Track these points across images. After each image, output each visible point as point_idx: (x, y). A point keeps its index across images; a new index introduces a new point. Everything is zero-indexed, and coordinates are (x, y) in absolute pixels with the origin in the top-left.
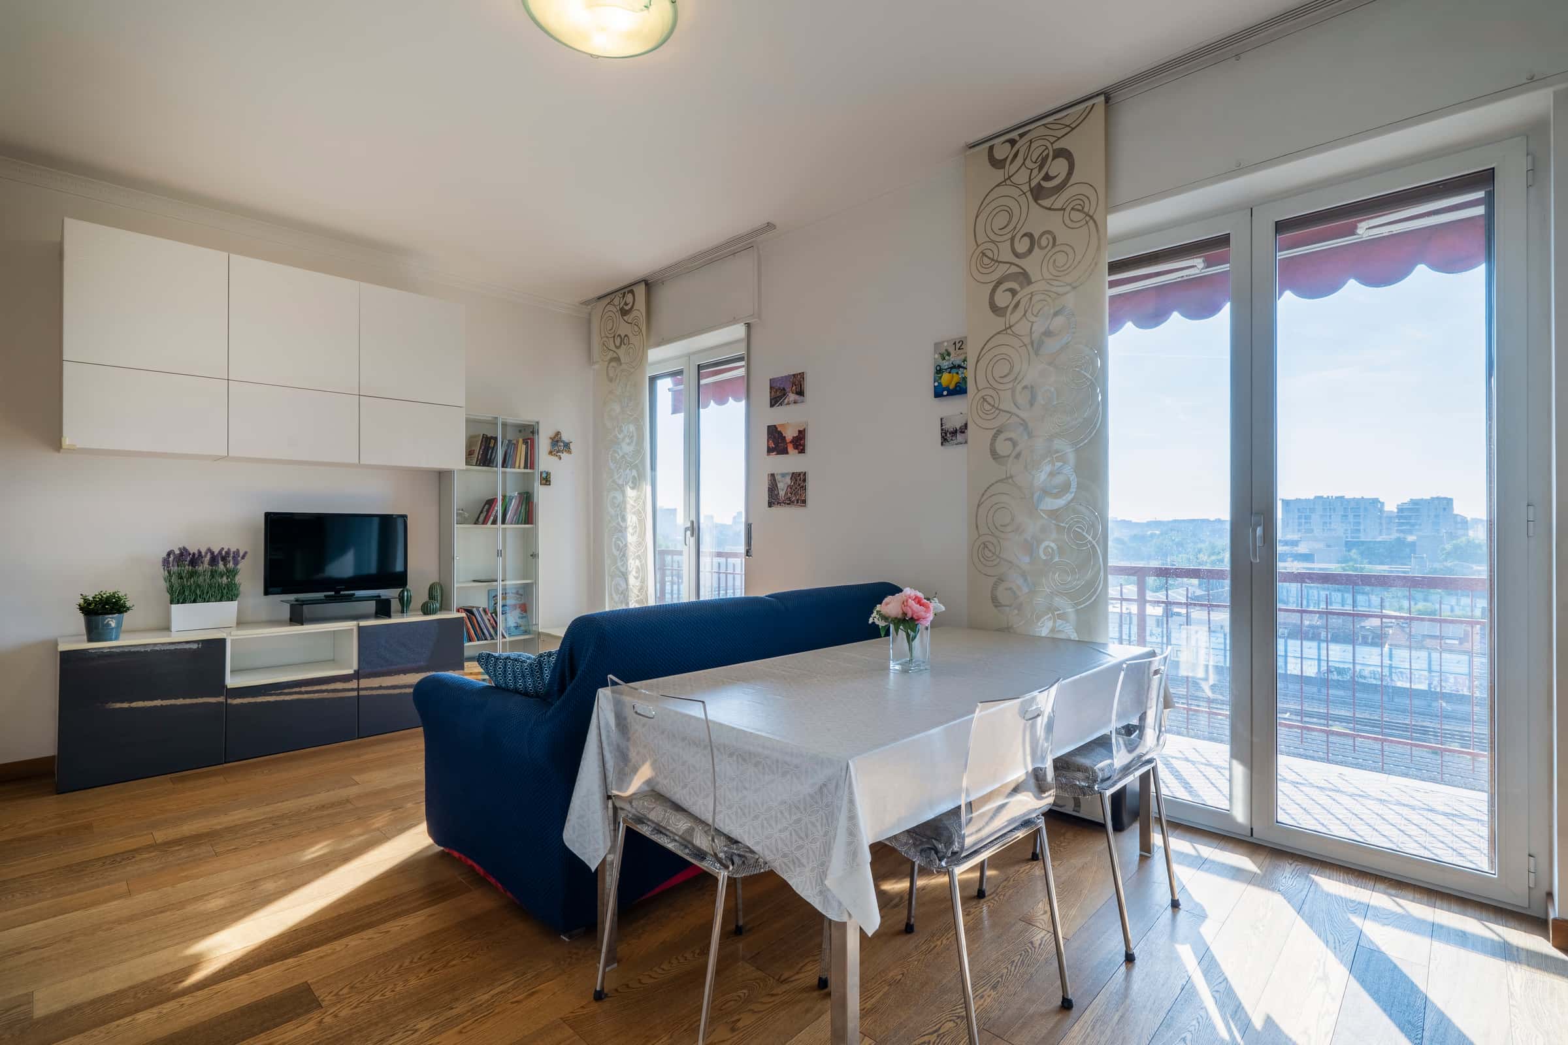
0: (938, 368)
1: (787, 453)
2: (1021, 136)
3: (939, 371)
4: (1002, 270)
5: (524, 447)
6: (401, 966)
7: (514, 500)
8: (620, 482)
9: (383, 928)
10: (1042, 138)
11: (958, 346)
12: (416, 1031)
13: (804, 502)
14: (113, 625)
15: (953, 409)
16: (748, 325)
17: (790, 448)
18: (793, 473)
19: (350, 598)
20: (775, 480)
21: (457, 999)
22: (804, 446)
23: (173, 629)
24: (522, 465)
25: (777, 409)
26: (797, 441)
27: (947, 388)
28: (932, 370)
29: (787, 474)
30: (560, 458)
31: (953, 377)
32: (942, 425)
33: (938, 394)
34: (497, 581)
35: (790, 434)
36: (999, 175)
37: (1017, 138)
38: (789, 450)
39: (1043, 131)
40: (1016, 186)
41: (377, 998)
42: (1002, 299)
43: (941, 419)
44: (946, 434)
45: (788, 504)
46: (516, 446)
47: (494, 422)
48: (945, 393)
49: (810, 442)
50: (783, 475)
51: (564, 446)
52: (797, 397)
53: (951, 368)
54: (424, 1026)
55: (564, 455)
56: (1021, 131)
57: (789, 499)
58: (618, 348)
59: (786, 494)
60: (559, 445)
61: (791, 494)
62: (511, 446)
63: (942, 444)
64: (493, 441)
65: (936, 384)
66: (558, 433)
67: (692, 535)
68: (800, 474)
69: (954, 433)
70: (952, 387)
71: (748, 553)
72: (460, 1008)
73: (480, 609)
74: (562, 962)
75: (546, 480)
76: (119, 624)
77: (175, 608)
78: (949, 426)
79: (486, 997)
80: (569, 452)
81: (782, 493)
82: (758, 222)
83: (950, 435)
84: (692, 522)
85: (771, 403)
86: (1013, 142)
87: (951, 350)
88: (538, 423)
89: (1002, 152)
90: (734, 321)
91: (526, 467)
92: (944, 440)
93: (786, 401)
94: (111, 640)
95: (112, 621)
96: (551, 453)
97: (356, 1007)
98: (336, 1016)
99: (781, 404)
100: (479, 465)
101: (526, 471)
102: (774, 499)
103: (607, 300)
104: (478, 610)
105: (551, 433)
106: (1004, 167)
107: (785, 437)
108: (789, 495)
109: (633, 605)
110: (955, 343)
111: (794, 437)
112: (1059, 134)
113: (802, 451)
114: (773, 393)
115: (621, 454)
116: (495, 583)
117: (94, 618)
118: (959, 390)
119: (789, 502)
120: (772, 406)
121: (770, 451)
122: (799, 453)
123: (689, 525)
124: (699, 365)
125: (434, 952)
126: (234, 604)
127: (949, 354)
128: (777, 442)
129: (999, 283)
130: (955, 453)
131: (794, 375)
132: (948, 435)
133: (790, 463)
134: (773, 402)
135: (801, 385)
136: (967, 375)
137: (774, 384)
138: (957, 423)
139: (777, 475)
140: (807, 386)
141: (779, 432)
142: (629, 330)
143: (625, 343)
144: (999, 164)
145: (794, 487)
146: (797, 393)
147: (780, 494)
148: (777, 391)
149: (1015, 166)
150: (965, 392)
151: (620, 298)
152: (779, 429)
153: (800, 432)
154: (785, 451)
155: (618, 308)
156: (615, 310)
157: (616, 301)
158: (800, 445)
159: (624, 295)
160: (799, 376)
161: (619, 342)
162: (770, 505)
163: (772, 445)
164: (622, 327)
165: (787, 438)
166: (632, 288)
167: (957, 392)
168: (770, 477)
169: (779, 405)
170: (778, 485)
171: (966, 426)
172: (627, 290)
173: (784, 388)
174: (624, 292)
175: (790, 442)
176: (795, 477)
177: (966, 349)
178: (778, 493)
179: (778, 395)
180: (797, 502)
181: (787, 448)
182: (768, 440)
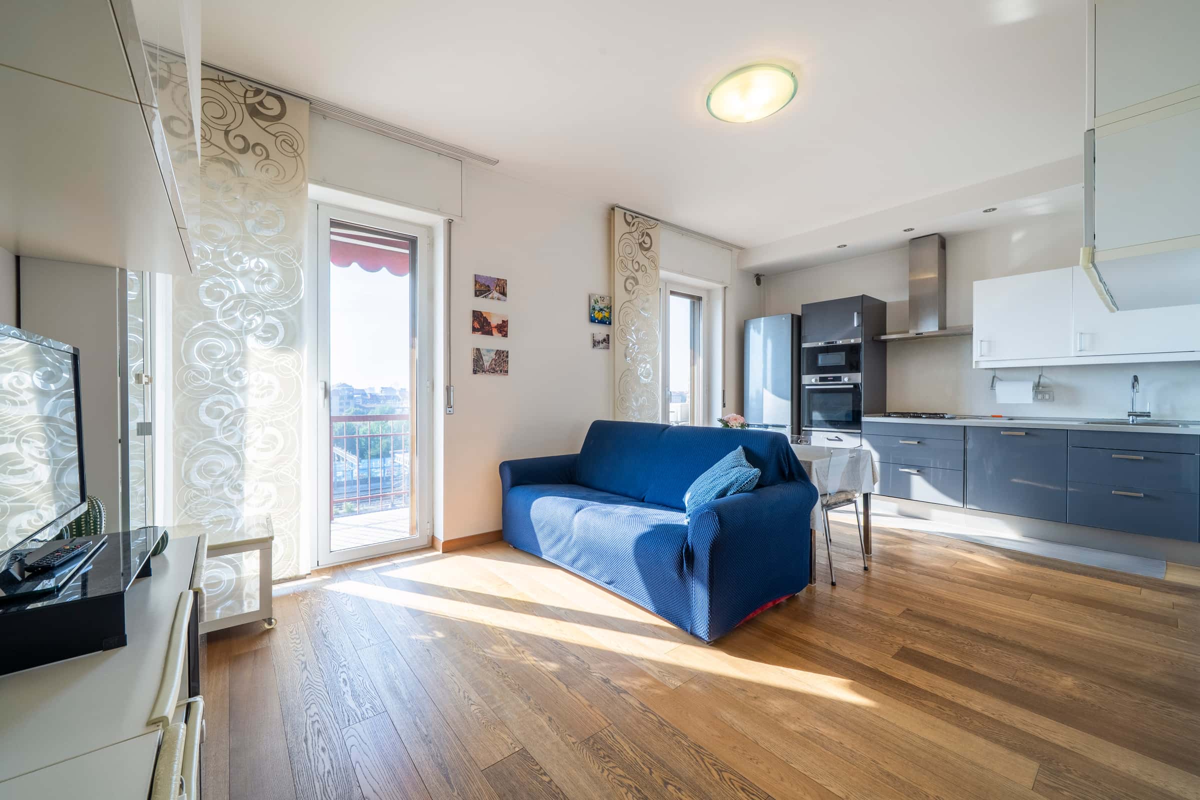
0: (594, 307)
1: (492, 334)
2: (636, 217)
4: (628, 273)
10: (642, 223)
11: (602, 299)
13: (507, 372)
15: (600, 331)
16: (450, 221)
17: (495, 331)
18: (498, 350)
20: (480, 353)
22: (507, 332)
25: (480, 299)
26: (501, 327)
27: (597, 319)
29: (492, 350)
31: (600, 315)
32: (594, 337)
33: (593, 320)
35: (495, 321)
36: (628, 229)
37: (634, 217)
38: (494, 333)
39: (642, 221)
40: (634, 238)
42: (629, 287)
43: (593, 335)
44: (595, 342)
45: (492, 372)
48: (597, 321)
49: (512, 330)
50: (488, 351)
52: (501, 296)
53: (600, 310)
56: (637, 215)
57: (494, 369)
59: (491, 365)
61: (495, 365)
63: (593, 348)
65: (593, 315)
68: (503, 352)
69: (599, 342)
70: (599, 319)
78: (597, 339)
81: (487, 364)
83: (595, 344)
85: (476, 293)
86: (633, 219)
87: (599, 300)
89: (629, 219)
90: (438, 211)
92: (594, 346)
93: (490, 296)
99: (485, 297)
102: (478, 367)
106: (630, 226)
107: (490, 323)
108: (493, 366)
110: (601, 297)
111: (498, 324)
112: (649, 227)
113: (505, 335)
114: (477, 286)
118: (606, 321)
120: (476, 295)
121: (475, 330)
122: (503, 336)
127: (597, 302)
128: (481, 324)
129: (627, 279)
130: (600, 353)
131: (498, 279)
133: (494, 342)
134: (478, 293)
135: (504, 288)
136: (607, 315)
137: (479, 280)
138: (600, 337)
139: (483, 350)
140: (509, 290)
141: (485, 318)
142: (268, 141)
143: (254, 152)
144: (628, 224)
145: (498, 361)
146: (501, 293)
147: (485, 364)
148: (481, 286)
149: (634, 229)
150: (605, 323)
151: (247, 91)
152: (484, 315)
153: (503, 321)
154: (490, 333)
155: (241, 100)
156: (232, 99)
157: (237, 88)
158: (504, 331)
159: (258, 92)
160: (502, 282)
161: (239, 144)
162: (475, 372)
163: (477, 326)
164: (252, 130)
165: (492, 324)
166: (279, 94)
167: (602, 322)
168: (475, 351)
169: (483, 297)
170: (484, 358)
171: (604, 340)
172: (266, 89)
173: (488, 286)
174: (259, 88)
175: (496, 327)
176: (499, 353)
177: (606, 302)
178: (483, 364)
179: (482, 289)
180: (501, 372)
181: (492, 331)
182: (473, 321)
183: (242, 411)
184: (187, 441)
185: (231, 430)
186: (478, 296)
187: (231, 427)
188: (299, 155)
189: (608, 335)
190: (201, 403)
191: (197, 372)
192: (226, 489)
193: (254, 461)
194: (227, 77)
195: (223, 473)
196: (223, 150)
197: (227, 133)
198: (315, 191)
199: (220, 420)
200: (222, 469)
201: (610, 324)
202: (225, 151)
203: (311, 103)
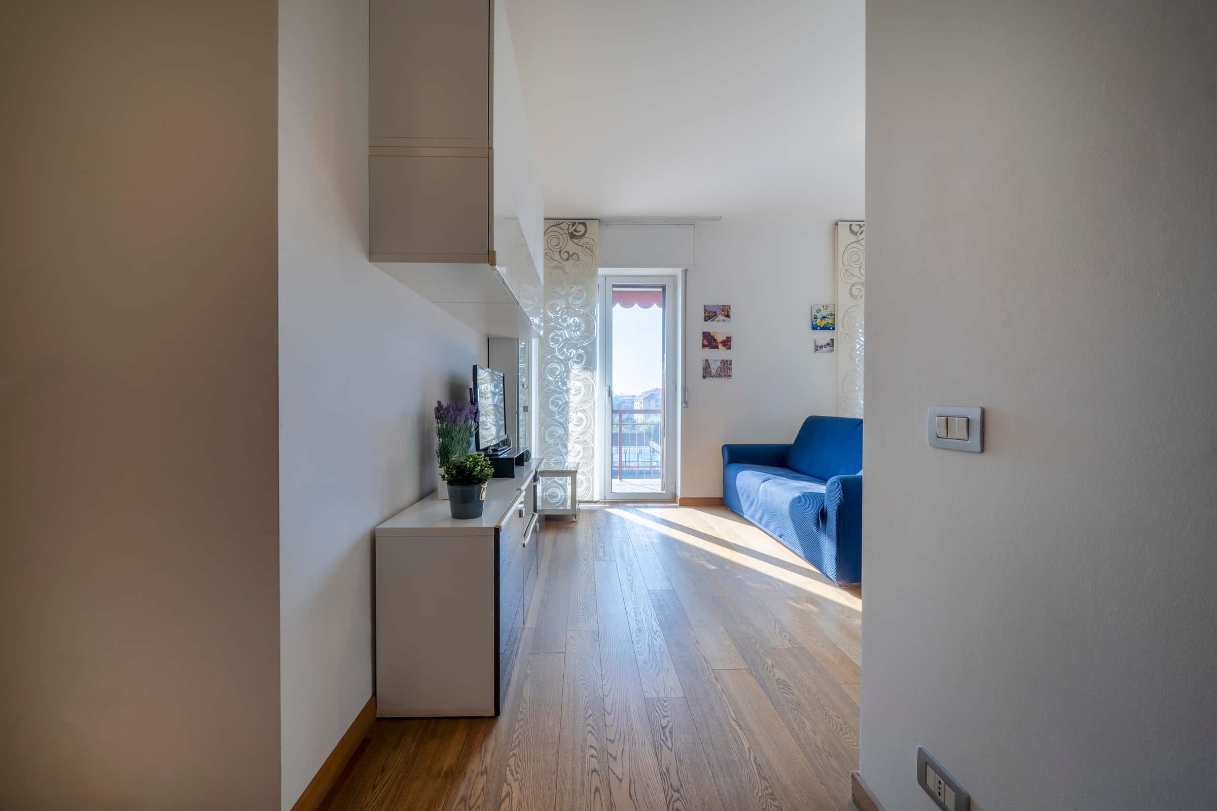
1: (718, 348)
3: (816, 318)
4: (854, 280)
13: (730, 376)
15: (824, 337)
16: (688, 270)
17: (720, 346)
18: (723, 360)
20: (708, 363)
22: (730, 345)
25: (709, 323)
26: (725, 342)
27: (820, 326)
29: (718, 360)
31: (823, 322)
32: (814, 343)
33: (814, 328)
35: (720, 338)
36: (854, 238)
37: (863, 225)
38: (719, 347)
40: (862, 246)
42: (855, 293)
43: (814, 340)
44: (818, 347)
45: (718, 377)
48: (819, 328)
49: (733, 343)
50: (715, 361)
52: (725, 318)
53: (822, 317)
59: (717, 371)
61: (721, 371)
63: (815, 352)
65: (813, 323)
68: (727, 361)
69: (822, 347)
70: (822, 326)
78: (819, 344)
81: (714, 371)
86: (861, 226)
87: (822, 309)
89: (855, 228)
90: (669, 265)
92: (816, 350)
93: (717, 319)
99: (713, 320)
102: (707, 373)
103: (554, 222)
106: (857, 235)
107: (716, 339)
108: (719, 372)
110: (824, 306)
111: (723, 340)
113: (729, 348)
114: (706, 313)
118: (829, 327)
119: (719, 375)
120: (705, 320)
121: (704, 346)
122: (727, 349)
127: (820, 311)
128: (710, 341)
129: (853, 285)
130: (822, 356)
131: (723, 306)
133: (721, 354)
134: (707, 318)
135: (728, 312)
136: (830, 321)
137: (708, 309)
138: (824, 343)
139: (710, 360)
140: (732, 313)
141: (712, 336)
142: (578, 250)
143: (572, 259)
144: (855, 233)
145: (723, 368)
146: (725, 316)
147: (712, 371)
148: (709, 313)
149: (861, 237)
150: (829, 329)
151: (569, 225)
152: (712, 335)
153: (728, 337)
154: (716, 347)
155: (566, 232)
156: (562, 232)
157: (564, 226)
158: (728, 345)
159: (574, 224)
160: (727, 307)
161: (565, 256)
162: (704, 377)
163: (706, 343)
164: (571, 246)
165: (718, 340)
166: (583, 222)
167: (825, 328)
168: (704, 362)
169: (711, 321)
170: (711, 366)
171: (828, 344)
172: (577, 221)
173: (715, 312)
174: (574, 222)
175: (721, 343)
176: (724, 362)
177: (830, 310)
178: (711, 371)
179: (710, 315)
180: (725, 376)
181: (718, 346)
182: (703, 340)
183: (567, 403)
184: (544, 419)
185: (562, 414)
186: (707, 321)
187: (562, 412)
188: (594, 254)
189: (832, 340)
190: (549, 398)
191: (548, 382)
192: (560, 446)
193: (572, 432)
194: (561, 221)
195: (559, 437)
196: (558, 261)
197: (560, 252)
198: (602, 271)
199: (557, 408)
200: (558, 435)
201: (834, 329)
202: (559, 262)
203: (599, 221)
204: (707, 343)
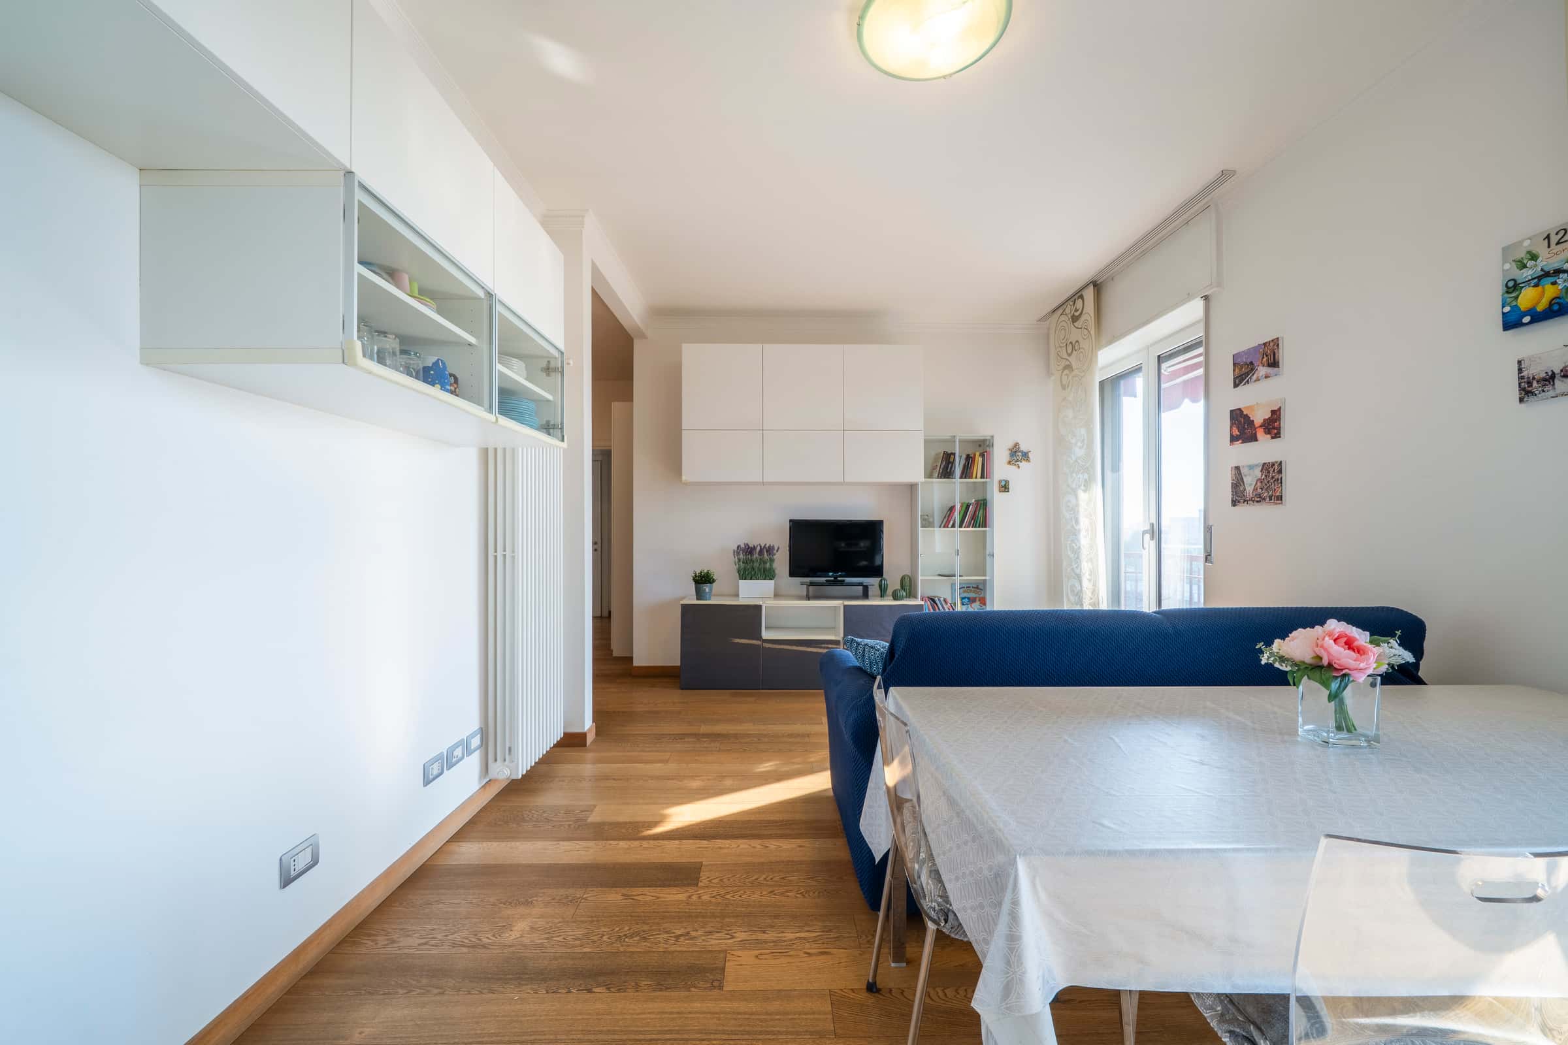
0: (1511, 284)
1: (1256, 440)
3: (1513, 288)
5: (980, 459)
6: (757, 879)
7: (971, 506)
8: (1074, 486)
9: (766, 842)
11: (1554, 239)
12: (733, 937)
13: (1280, 498)
14: (707, 590)
15: (1545, 343)
16: (1206, 298)
17: (1260, 434)
18: (1264, 464)
19: (842, 583)
20: (1240, 474)
21: (772, 927)
22: (1279, 429)
23: (740, 596)
24: (979, 475)
25: (1243, 389)
26: (1269, 424)
27: (1531, 312)
28: (1498, 291)
29: (1257, 465)
30: (1019, 467)
31: (1543, 293)
32: (1520, 370)
33: (1511, 322)
34: (955, 576)
35: (1259, 417)
38: (1258, 436)
41: (728, 896)
43: (1519, 362)
44: (1530, 384)
45: (1257, 502)
46: (973, 459)
47: (952, 440)
48: (1527, 319)
49: (1288, 423)
50: (1251, 467)
51: (1022, 456)
52: (1269, 370)
53: (1540, 278)
54: (741, 936)
55: (1023, 464)
57: (1259, 496)
58: (1069, 355)
59: (1256, 490)
60: (1017, 455)
61: (1262, 489)
62: (969, 459)
63: (1521, 400)
64: (952, 456)
65: (1507, 309)
66: (1017, 444)
67: (1152, 538)
68: (1273, 465)
69: (1547, 380)
70: (1542, 307)
71: (1208, 558)
72: (771, 935)
73: (942, 599)
74: (864, 937)
75: (1005, 487)
76: (711, 590)
77: (741, 582)
78: (1536, 370)
79: (792, 936)
80: (1028, 460)
81: (1249, 489)
82: (1211, 174)
83: (1539, 384)
84: (1152, 525)
85: (1235, 382)
87: (1540, 250)
88: (992, 437)
90: (1189, 297)
91: (982, 477)
92: (1527, 393)
93: (1254, 377)
94: (706, 600)
95: (707, 588)
96: (1009, 463)
97: (713, 897)
98: (700, 897)
99: (1248, 382)
100: (941, 478)
101: (982, 480)
102: (1239, 497)
103: (1060, 311)
104: (939, 600)
105: (1010, 445)
107: (1253, 421)
108: (1259, 490)
109: (1087, 606)
110: (1548, 237)
111: (1265, 420)
113: (1277, 435)
114: (1237, 370)
115: (1074, 458)
116: (954, 578)
117: (699, 585)
118: (1559, 309)
119: (1259, 499)
120: (1236, 386)
121: (1233, 439)
122: (1272, 438)
123: (1148, 527)
124: (1159, 356)
125: (783, 878)
126: (772, 582)
127: (1534, 258)
128: (1243, 428)
131: (1265, 344)
132: (1535, 384)
133: (1263, 450)
134: (1238, 381)
135: (1274, 354)
137: (1239, 360)
138: (1557, 364)
139: (1243, 467)
140: (1284, 353)
141: (1246, 416)
142: (1078, 335)
143: (1075, 350)
145: (1266, 481)
146: (1269, 365)
148: (1242, 367)
151: (1071, 305)
152: (1245, 412)
153: (1273, 412)
154: (1254, 438)
155: (1069, 316)
156: (1067, 319)
157: (1068, 309)
158: (1274, 428)
159: (1075, 301)
160: (1272, 344)
161: (1070, 349)
162: (1234, 503)
163: (1236, 432)
164: (1074, 334)
165: (1256, 422)
166: (1081, 293)
167: (1552, 312)
168: (1233, 470)
169: (1245, 384)
170: (1245, 479)
172: (1077, 296)
173: (1252, 363)
174: (1075, 298)
175: (1261, 426)
176: (1267, 468)
178: (1245, 489)
179: (1243, 372)
180: (1271, 499)
181: (1256, 434)
182: (1231, 427)
186: (1238, 385)
194: (1065, 305)
197: (1066, 345)
204: (1238, 433)
